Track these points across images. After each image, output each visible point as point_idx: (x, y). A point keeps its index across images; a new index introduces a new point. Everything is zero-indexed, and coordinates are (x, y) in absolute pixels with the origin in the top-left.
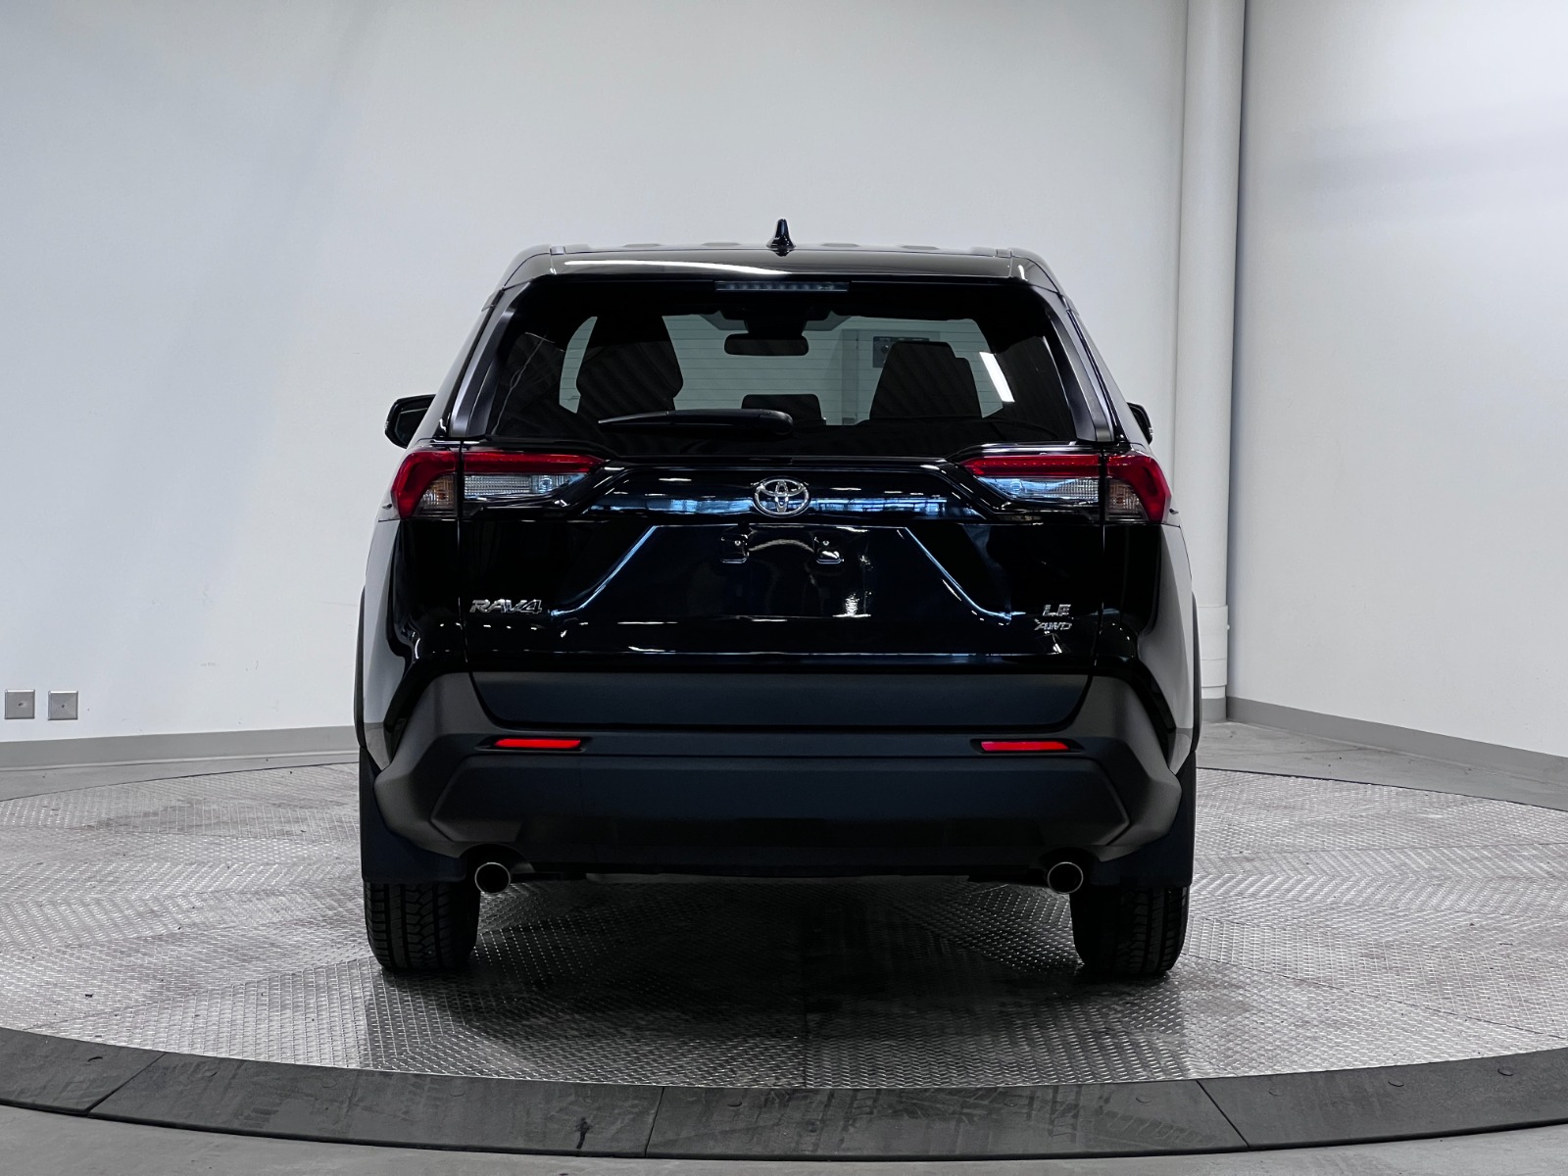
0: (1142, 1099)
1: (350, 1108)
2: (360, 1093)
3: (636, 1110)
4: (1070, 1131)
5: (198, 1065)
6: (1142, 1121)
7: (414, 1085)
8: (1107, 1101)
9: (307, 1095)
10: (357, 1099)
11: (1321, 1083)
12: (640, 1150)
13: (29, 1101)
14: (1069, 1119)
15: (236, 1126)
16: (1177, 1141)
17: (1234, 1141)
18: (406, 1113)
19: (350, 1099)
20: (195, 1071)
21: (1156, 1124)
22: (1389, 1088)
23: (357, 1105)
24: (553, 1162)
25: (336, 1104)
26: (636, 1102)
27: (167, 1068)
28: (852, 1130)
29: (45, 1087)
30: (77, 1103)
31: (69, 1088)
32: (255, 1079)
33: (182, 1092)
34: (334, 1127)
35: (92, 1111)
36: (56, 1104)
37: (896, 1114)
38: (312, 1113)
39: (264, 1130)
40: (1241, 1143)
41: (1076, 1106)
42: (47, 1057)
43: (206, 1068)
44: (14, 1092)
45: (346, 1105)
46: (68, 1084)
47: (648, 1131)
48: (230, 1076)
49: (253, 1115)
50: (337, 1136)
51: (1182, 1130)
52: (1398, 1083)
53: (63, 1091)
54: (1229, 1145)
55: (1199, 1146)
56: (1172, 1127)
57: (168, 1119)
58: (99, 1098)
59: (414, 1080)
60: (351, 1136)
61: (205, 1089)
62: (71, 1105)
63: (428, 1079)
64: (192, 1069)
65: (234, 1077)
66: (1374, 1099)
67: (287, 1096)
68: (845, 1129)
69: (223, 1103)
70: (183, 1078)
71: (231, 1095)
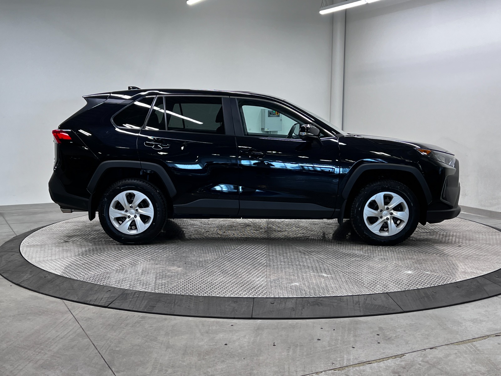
0: (375, 299)
1: (174, 306)
2: (176, 301)
3: (248, 305)
4: (359, 308)
5: (135, 293)
6: (376, 305)
7: (190, 298)
8: (366, 300)
9: (163, 302)
10: (176, 303)
11: (417, 292)
12: (250, 317)
13: (92, 303)
14: (357, 305)
15: (145, 311)
16: (386, 311)
17: (400, 310)
18: (189, 306)
19: (174, 303)
20: (134, 295)
21: (379, 306)
22: (433, 293)
23: (176, 305)
24: (228, 321)
25: (171, 304)
26: (248, 303)
27: (127, 294)
28: (304, 310)
29: (96, 299)
30: (104, 304)
31: (102, 300)
32: (150, 297)
33: (131, 301)
34: (171, 311)
35: (109, 306)
36: (99, 304)
37: (314, 305)
38: (165, 307)
39: (153, 312)
40: (402, 311)
41: (359, 302)
42: (97, 290)
43: (137, 294)
44: (88, 301)
45: (173, 305)
46: (102, 298)
47: (251, 312)
48: (143, 296)
49: (150, 307)
50: (172, 313)
51: (387, 308)
53: (101, 301)
55: (392, 312)
56: (384, 307)
57: (129, 309)
58: (110, 302)
59: (190, 297)
60: (175, 314)
61: (137, 300)
62: (103, 305)
63: (194, 297)
64: (133, 294)
65: (144, 297)
66: (430, 296)
67: (158, 302)
68: (302, 310)
69: (142, 304)
70: (131, 297)
71: (143, 302)
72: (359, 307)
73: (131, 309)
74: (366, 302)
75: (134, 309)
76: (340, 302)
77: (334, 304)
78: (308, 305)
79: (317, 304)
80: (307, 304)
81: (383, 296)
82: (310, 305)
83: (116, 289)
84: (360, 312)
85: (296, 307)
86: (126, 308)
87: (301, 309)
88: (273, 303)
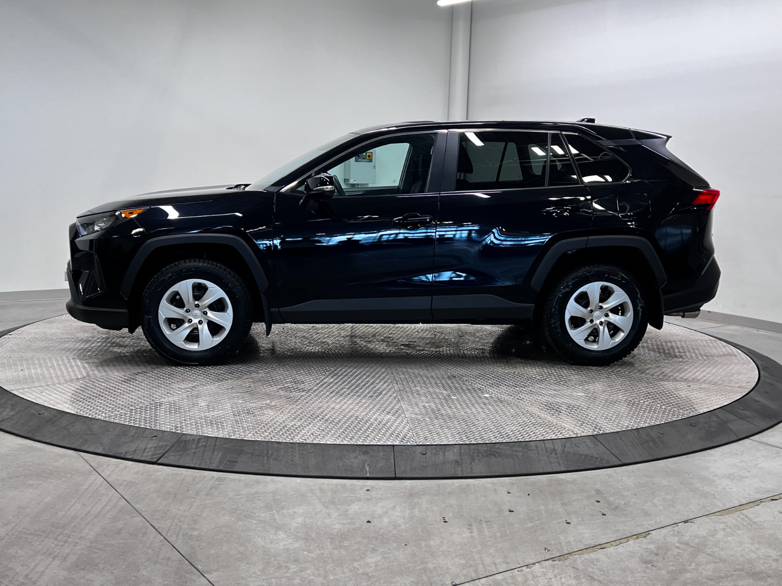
0: (577, 445)
1: (268, 460)
2: (270, 453)
3: (385, 457)
4: (556, 460)
5: (199, 439)
6: (581, 455)
7: (292, 448)
8: (565, 447)
9: (248, 453)
12: (394, 476)
13: (130, 457)
14: (553, 455)
15: (222, 468)
16: (597, 463)
17: (617, 462)
18: (292, 461)
19: (267, 454)
20: (198, 443)
21: (586, 456)
22: (659, 434)
23: (270, 458)
24: (359, 483)
25: (261, 458)
26: (385, 453)
27: (186, 441)
28: (473, 464)
29: (135, 451)
30: (151, 458)
31: (146, 451)
32: (224, 446)
33: (195, 452)
34: (263, 468)
35: (158, 462)
36: (142, 459)
37: (488, 456)
38: (252, 462)
39: (234, 470)
40: (621, 463)
41: (555, 449)
42: (133, 436)
43: (202, 441)
44: (122, 453)
45: (266, 458)
46: (145, 449)
47: (393, 468)
48: (214, 444)
49: (228, 463)
50: (266, 472)
51: (597, 458)
52: (661, 432)
53: (143, 452)
54: (616, 464)
55: (606, 465)
56: (593, 457)
57: (192, 465)
58: (160, 456)
59: (291, 445)
60: (271, 472)
61: (204, 451)
62: (148, 459)
63: (297, 445)
64: (196, 441)
65: (215, 446)
66: (657, 440)
67: (240, 454)
68: (471, 463)
69: (214, 458)
70: (194, 446)
71: (216, 454)
72: (557, 458)
73: (197, 466)
74: (566, 450)
75: (202, 466)
76: (526, 450)
77: (518, 454)
78: (479, 456)
79: (493, 455)
80: (477, 454)
81: (588, 441)
82: (481, 455)
83: (165, 434)
84: (560, 465)
85: (461, 460)
86: (188, 465)
87: (469, 462)
88: (425, 453)
